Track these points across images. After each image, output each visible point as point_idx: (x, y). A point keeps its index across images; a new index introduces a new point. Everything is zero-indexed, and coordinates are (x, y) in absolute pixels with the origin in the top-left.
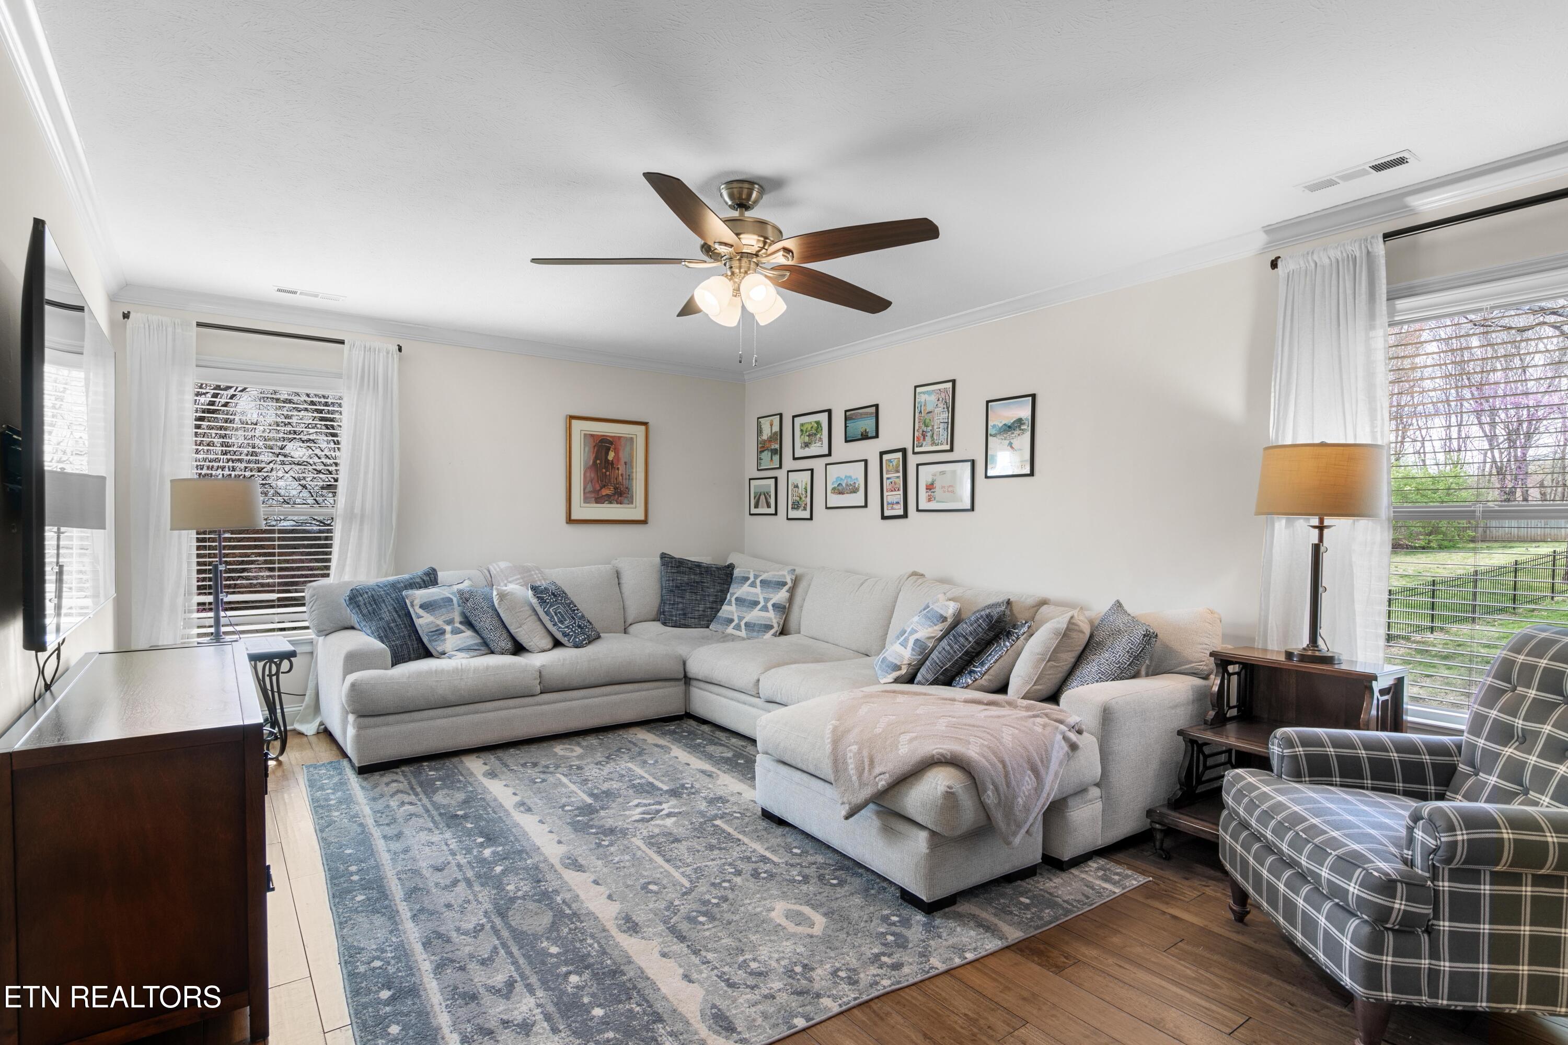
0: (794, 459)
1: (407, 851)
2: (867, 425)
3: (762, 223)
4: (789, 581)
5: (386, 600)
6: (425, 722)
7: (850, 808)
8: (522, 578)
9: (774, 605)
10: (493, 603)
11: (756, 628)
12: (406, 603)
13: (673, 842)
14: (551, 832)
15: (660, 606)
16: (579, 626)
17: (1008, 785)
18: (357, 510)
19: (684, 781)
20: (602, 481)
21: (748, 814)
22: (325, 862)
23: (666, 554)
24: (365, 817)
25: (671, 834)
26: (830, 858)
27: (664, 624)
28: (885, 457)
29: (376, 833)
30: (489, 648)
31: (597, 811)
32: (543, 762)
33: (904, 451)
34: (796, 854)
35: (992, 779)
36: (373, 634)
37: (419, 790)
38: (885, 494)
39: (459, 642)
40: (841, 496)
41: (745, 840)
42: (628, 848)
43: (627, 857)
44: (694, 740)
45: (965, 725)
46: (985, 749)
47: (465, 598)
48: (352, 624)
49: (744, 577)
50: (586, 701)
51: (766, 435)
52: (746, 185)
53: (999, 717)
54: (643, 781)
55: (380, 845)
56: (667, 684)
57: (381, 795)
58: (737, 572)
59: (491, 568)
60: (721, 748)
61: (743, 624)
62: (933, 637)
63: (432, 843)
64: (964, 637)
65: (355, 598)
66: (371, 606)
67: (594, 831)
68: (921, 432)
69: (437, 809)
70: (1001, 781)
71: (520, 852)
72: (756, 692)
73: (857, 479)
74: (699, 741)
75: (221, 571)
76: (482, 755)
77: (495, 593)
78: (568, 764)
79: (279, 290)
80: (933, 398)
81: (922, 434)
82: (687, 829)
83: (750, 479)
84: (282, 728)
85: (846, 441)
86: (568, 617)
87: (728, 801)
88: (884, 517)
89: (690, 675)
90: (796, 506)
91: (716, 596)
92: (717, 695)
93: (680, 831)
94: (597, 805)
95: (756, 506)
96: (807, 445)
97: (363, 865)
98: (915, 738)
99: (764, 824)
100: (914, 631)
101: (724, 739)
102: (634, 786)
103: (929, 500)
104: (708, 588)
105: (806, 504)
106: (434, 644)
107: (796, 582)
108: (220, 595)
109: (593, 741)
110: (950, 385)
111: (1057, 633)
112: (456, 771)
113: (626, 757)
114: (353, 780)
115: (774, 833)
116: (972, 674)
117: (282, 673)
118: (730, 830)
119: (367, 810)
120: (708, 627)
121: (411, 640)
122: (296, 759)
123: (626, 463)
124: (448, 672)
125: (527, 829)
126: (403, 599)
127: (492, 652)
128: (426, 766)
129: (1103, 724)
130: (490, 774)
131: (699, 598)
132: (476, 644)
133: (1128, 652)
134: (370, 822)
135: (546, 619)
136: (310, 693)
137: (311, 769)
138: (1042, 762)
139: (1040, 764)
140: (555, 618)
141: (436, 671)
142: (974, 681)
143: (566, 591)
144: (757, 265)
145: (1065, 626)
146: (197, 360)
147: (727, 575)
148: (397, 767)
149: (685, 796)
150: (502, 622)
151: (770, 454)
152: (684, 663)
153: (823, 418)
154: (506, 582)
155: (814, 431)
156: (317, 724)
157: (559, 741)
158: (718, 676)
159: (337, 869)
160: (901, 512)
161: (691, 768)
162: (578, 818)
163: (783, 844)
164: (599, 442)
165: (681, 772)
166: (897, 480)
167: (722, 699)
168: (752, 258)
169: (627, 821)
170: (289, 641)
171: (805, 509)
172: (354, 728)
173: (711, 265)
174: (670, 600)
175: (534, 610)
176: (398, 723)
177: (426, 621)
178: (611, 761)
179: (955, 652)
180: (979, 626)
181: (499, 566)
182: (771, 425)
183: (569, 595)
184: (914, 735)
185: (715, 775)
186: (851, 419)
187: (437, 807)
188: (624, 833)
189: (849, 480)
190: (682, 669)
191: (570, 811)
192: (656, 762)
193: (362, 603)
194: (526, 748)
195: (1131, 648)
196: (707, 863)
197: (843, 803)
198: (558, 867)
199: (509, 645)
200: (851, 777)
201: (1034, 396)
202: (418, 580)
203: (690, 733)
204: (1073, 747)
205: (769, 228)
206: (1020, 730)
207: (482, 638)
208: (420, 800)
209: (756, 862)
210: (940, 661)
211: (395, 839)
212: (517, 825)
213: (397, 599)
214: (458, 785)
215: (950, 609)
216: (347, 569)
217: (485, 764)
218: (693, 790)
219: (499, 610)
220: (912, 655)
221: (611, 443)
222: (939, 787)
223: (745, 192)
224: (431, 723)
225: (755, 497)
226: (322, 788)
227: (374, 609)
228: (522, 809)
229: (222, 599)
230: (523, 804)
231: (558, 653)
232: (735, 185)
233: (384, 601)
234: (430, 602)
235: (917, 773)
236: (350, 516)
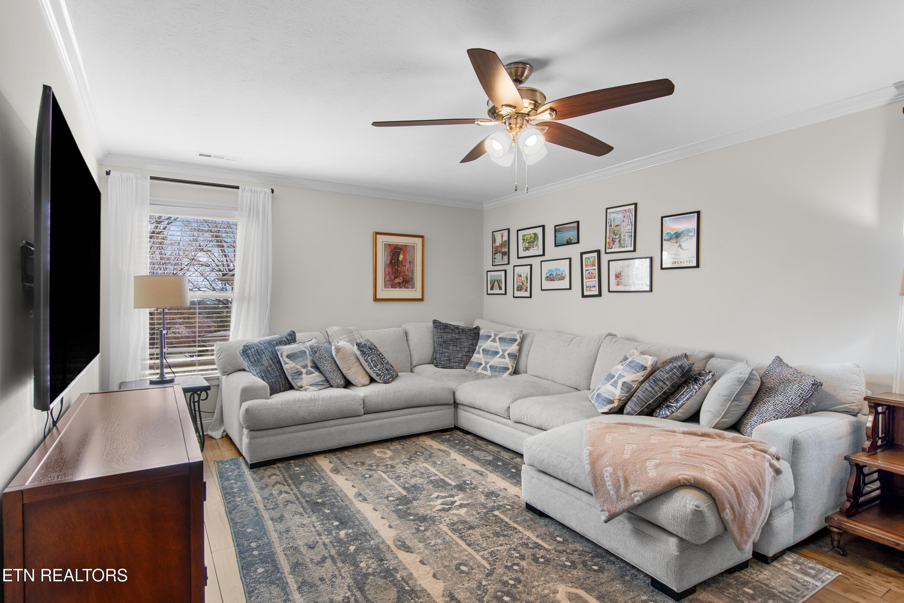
0: (518, 258)
1: (287, 531)
2: (572, 235)
3: (534, 91)
4: (518, 337)
5: (265, 353)
6: (292, 434)
7: (609, 515)
8: (348, 337)
9: (509, 354)
10: (331, 353)
11: (498, 370)
12: (277, 354)
13: (469, 529)
14: (383, 518)
15: (433, 354)
16: (386, 369)
17: (740, 504)
18: (246, 294)
19: (465, 479)
20: (395, 274)
21: (516, 507)
22: (234, 539)
23: (436, 320)
24: (257, 502)
25: (466, 522)
26: (585, 546)
27: (436, 366)
28: (585, 256)
29: (266, 515)
30: (330, 384)
31: (411, 502)
32: (368, 462)
33: (598, 252)
34: (559, 542)
35: (728, 500)
36: (257, 374)
37: (290, 481)
38: (585, 280)
39: (311, 380)
40: (552, 282)
41: (520, 528)
42: (439, 533)
43: (440, 541)
44: (464, 446)
45: (695, 454)
46: (718, 475)
47: (314, 351)
48: (244, 368)
49: (487, 335)
50: (392, 419)
51: (498, 242)
52: (521, 66)
53: (717, 447)
54: (437, 478)
55: (270, 525)
56: (443, 407)
57: (266, 485)
58: (482, 332)
59: (328, 330)
60: (483, 453)
61: (488, 366)
62: (637, 381)
63: (304, 525)
64: (663, 381)
65: (246, 351)
66: (256, 356)
67: (412, 518)
68: (611, 239)
69: (304, 497)
70: (735, 501)
71: (365, 534)
72: (507, 415)
73: (564, 271)
74: (467, 447)
75: (164, 334)
76: (328, 455)
77: (333, 348)
78: (384, 464)
79: (200, 155)
80: (620, 216)
81: (612, 240)
82: (476, 518)
83: (487, 272)
84: (201, 434)
85: (556, 246)
86: (379, 363)
87: (499, 495)
88: (583, 296)
89: (458, 401)
90: (520, 289)
91: (469, 347)
92: (478, 415)
93: (472, 520)
94: (410, 496)
95: (492, 289)
96: (527, 249)
97: (260, 542)
98: (659, 465)
99: (529, 515)
100: (621, 376)
101: (484, 446)
102: (431, 482)
103: (618, 285)
104: (463, 342)
105: (527, 288)
106: (295, 381)
107: (523, 339)
108: (164, 349)
109: (396, 446)
110: (633, 206)
111: (739, 380)
112: (312, 467)
113: (422, 459)
114: (247, 472)
115: (538, 523)
116: (670, 408)
117: (202, 400)
118: (507, 520)
119: (258, 498)
120: (464, 368)
121: (281, 379)
122: (210, 456)
123: (410, 262)
124: (306, 400)
125: (366, 515)
126: (276, 351)
127: (331, 386)
128: (293, 463)
129: (793, 453)
130: (335, 471)
131: (458, 349)
132: (322, 381)
133: (799, 396)
134: (261, 506)
135: (365, 364)
136: (217, 411)
137: (220, 464)
138: (760, 485)
139: (759, 487)
140: (372, 364)
141: (298, 400)
142: (671, 413)
143: (376, 346)
144: (528, 121)
145: (747, 376)
146: (150, 200)
147: (475, 334)
148: (274, 464)
149: (468, 490)
150: (338, 366)
151: (501, 255)
152: (454, 394)
153: (539, 231)
154: (338, 339)
155: (532, 240)
156: (222, 431)
157: (375, 445)
158: (478, 403)
159: (243, 545)
160: (597, 293)
161: (467, 468)
162: (400, 507)
163: (548, 533)
164: (394, 249)
165: (462, 471)
166: (593, 271)
167: (481, 418)
168: (525, 117)
169: (434, 510)
170: (204, 378)
171: (526, 291)
172: (247, 438)
173: (494, 123)
174: (440, 351)
175: (358, 358)
176: (275, 435)
177: (291, 366)
178: (412, 462)
179: (656, 392)
180: (674, 374)
181: (333, 330)
182: (502, 236)
183: (379, 349)
184: (658, 461)
185: (484, 474)
186: (559, 231)
187: (304, 495)
188: (433, 520)
189: (558, 271)
190: (452, 397)
191: (393, 501)
192: (442, 463)
193: (250, 355)
194: (354, 451)
195: (801, 394)
196: (498, 548)
197: (603, 510)
198: (393, 548)
199: (342, 382)
200: (609, 492)
201: (698, 213)
202: (285, 339)
203: (460, 441)
204: (778, 472)
205: (538, 94)
206: (738, 459)
207: (325, 377)
208: (292, 490)
209: (533, 548)
210: (645, 399)
211: (279, 521)
212: (359, 512)
213: (272, 351)
214: (315, 479)
215: (649, 361)
216: (240, 331)
217: (330, 462)
218: (473, 486)
219: (336, 359)
220: (621, 393)
221: (401, 249)
222: (687, 506)
223: (520, 70)
224: (296, 434)
225: (491, 283)
226: (228, 479)
227: (258, 359)
228: (360, 498)
229: (165, 352)
230: (360, 495)
231: (374, 387)
232: (513, 66)
233: (264, 353)
234: (293, 353)
235: (666, 492)
236: (242, 298)
